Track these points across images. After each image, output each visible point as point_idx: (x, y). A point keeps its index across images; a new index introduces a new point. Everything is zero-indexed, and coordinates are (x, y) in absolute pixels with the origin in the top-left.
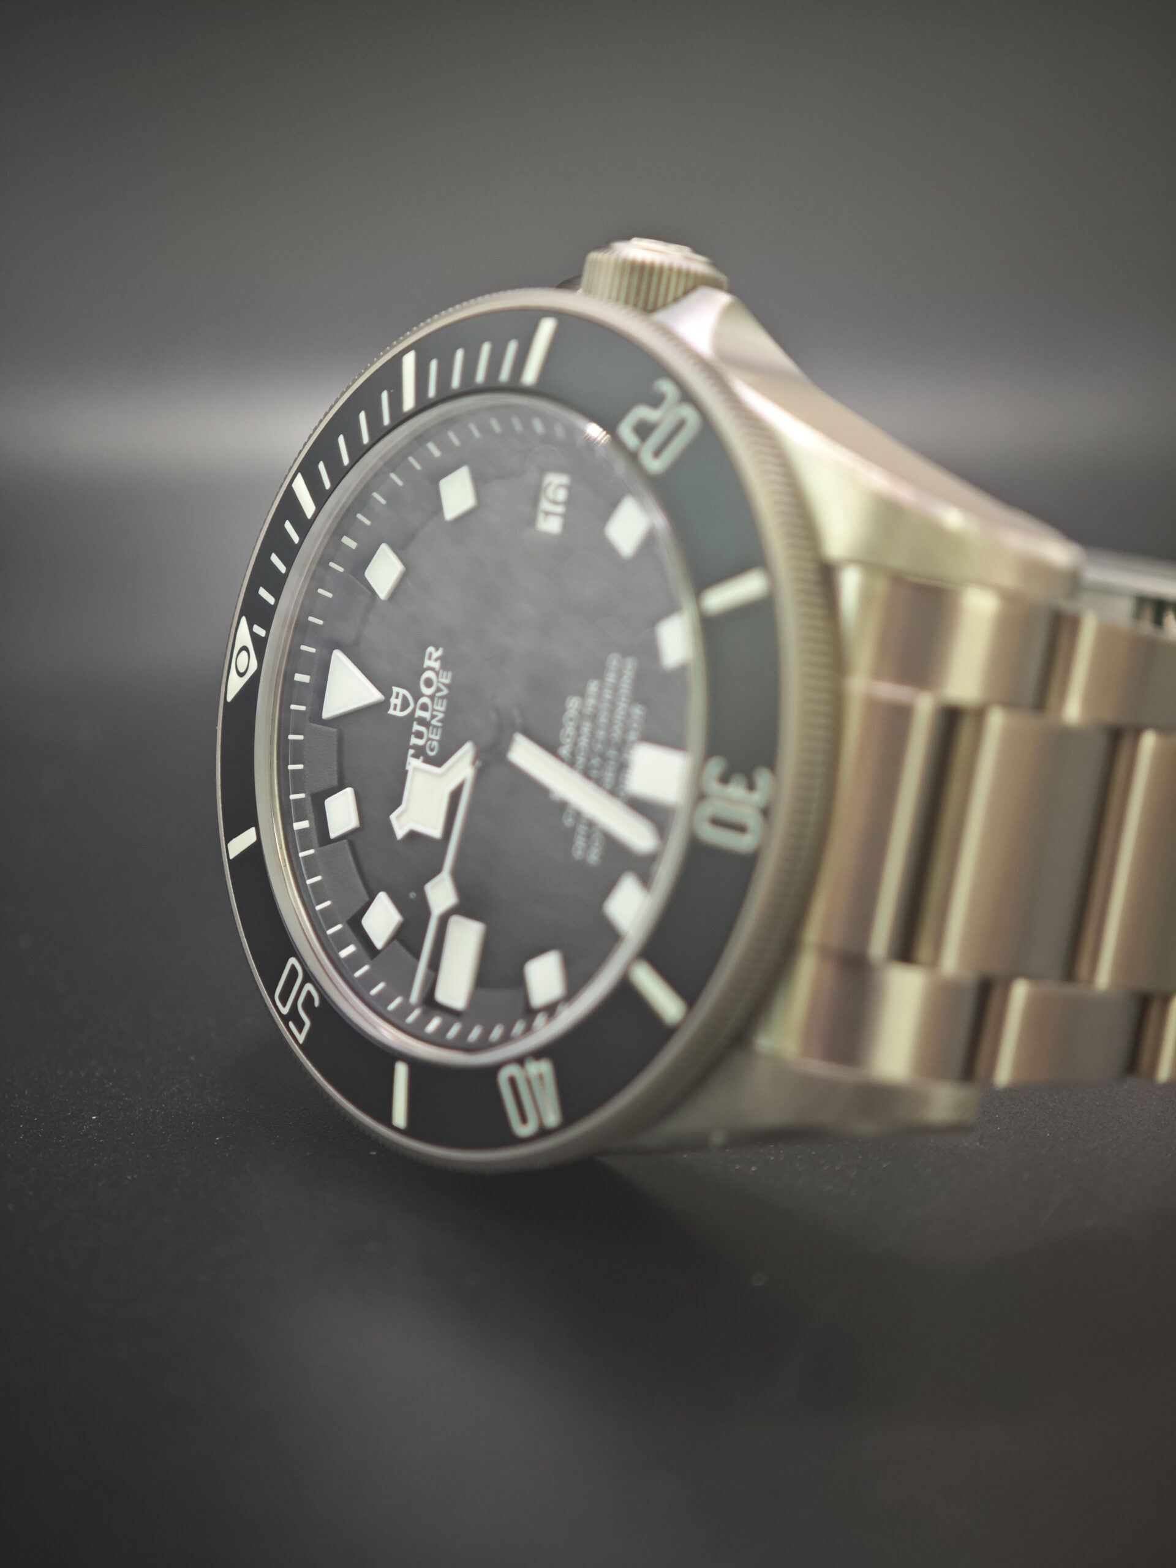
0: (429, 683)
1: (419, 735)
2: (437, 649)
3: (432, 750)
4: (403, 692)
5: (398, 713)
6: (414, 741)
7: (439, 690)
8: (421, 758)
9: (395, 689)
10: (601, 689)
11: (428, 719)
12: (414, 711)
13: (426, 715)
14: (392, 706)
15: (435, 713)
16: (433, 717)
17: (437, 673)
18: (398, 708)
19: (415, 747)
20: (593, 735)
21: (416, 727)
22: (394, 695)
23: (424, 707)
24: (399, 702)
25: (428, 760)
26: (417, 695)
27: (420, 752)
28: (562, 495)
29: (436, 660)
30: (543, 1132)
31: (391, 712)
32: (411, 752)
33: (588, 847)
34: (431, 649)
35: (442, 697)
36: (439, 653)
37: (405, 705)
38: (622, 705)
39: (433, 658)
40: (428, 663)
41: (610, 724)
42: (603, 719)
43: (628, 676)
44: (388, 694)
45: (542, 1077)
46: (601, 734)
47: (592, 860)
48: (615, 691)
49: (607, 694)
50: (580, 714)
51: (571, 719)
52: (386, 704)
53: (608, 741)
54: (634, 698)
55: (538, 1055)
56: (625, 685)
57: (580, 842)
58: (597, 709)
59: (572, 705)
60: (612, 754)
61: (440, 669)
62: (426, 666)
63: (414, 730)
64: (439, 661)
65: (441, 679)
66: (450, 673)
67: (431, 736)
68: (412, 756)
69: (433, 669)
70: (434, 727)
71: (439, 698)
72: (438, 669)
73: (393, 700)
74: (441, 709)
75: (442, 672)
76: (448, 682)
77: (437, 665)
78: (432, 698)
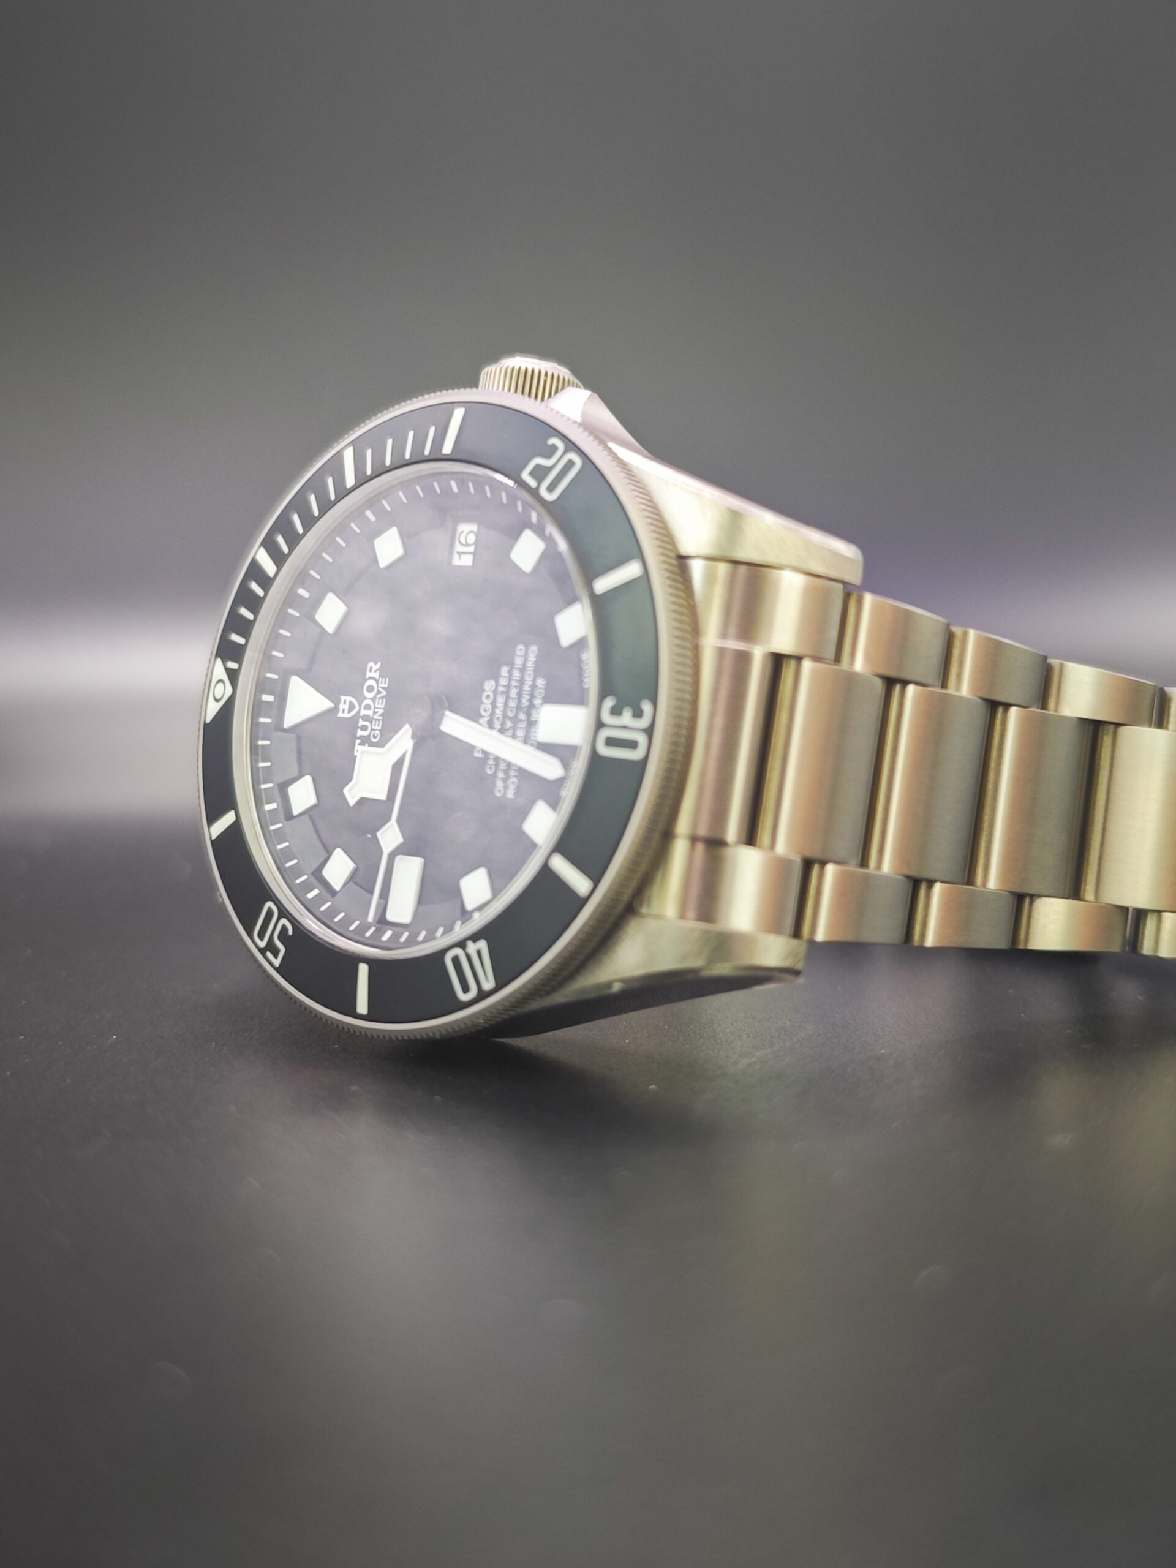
0: (370, 689)
1: (364, 728)
2: (376, 663)
3: (375, 737)
4: (349, 699)
5: (346, 715)
6: (360, 733)
7: (379, 692)
8: (367, 745)
9: (343, 698)
10: (510, 672)
11: (371, 716)
12: (359, 712)
13: (370, 713)
14: (341, 711)
15: (376, 710)
16: (375, 713)
17: (377, 681)
18: (346, 711)
19: (361, 737)
20: (506, 705)
21: (361, 723)
22: (342, 701)
23: (368, 707)
24: (346, 707)
25: (372, 744)
26: (361, 698)
27: (365, 741)
28: (472, 539)
29: (376, 671)
30: (482, 995)
31: (340, 715)
32: (358, 741)
34: (371, 664)
35: (382, 698)
36: (379, 665)
37: (351, 707)
38: (528, 680)
39: (373, 669)
40: (368, 674)
41: (520, 695)
42: (513, 693)
43: (532, 658)
44: (337, 702)
45: (479, 953)
46: (512, 704)
47: (510, 795)
48: (523, 670)
49: (516, 674)
50: (495, 692)
51: (488, 697)
52: (335, 710)
53: (519, 708)
54: (537, 673)
55: (475, 937)
56: (530, 664)
57: (500, 784)
58: (508, 687)
59: (489, 685)
60: (522, 716)
61: (379, 677)
62: (367, 677)
63: (360, 725)
64: (378, 672)
65: (380, 685)
66: (387, 679)
67: (374, 727)
68: (359, 744)
69: (374, 679)
70: (376, 720)
71: (379, 699)
72: (377, 678)
73: (342, 706)
74: (381, 706)
75: (380, 679)
76: (386, 686)
77: (376, 675)
78: (373, 699)
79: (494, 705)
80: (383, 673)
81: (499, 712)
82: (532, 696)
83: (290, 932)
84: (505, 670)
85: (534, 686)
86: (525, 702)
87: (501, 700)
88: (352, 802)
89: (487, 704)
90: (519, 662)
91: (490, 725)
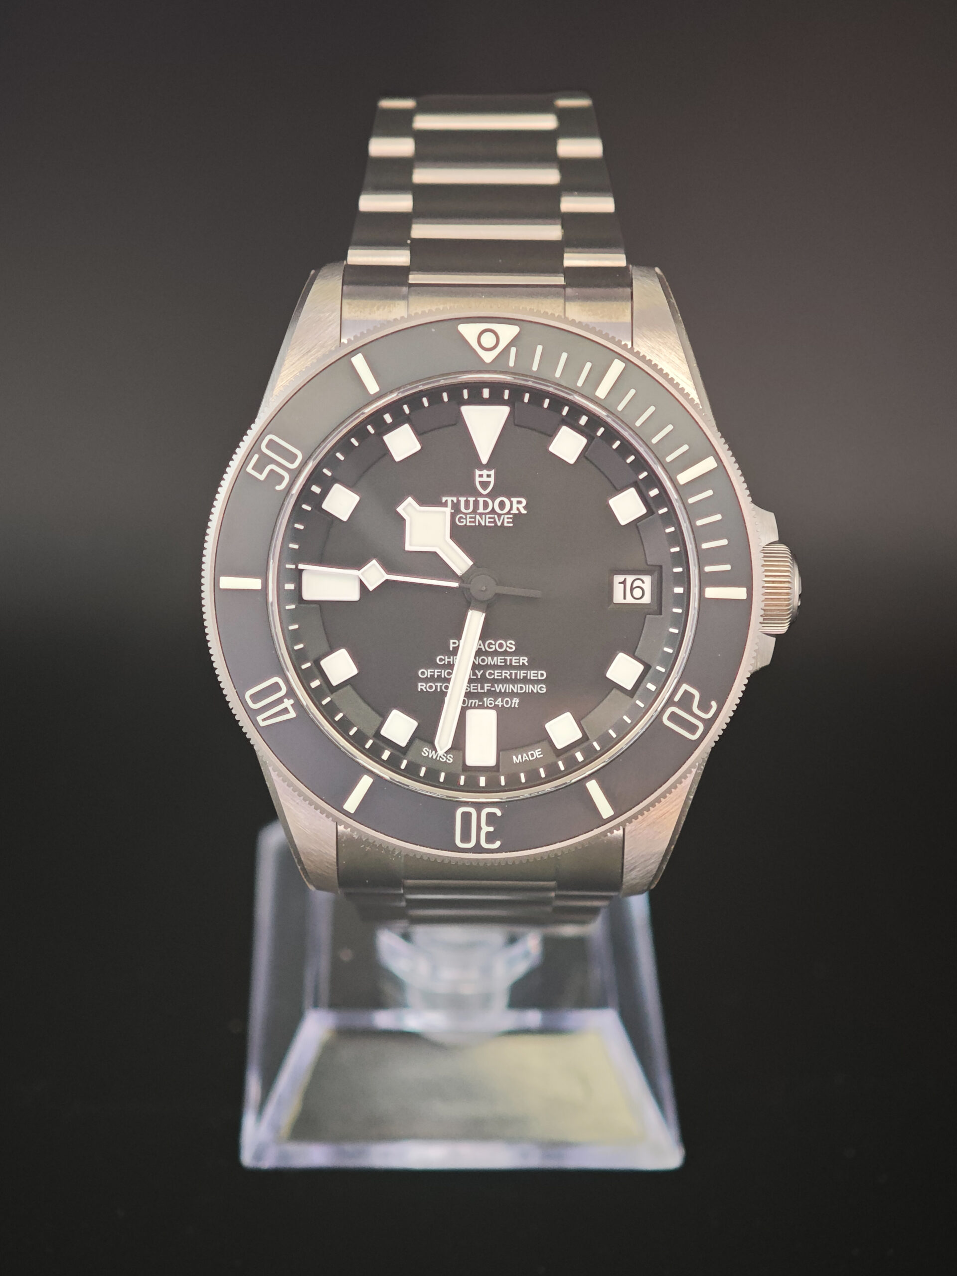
0: (502, 505)
1: (467, 507)
2: (525, 508)
3: (459, 520)
4: (492, 480)
5: (478, 480)
6: (462, 500)
7: (499, 515)
8: (453, 511)
9: (492, 473)
10: (523, 667)
11: (478, 511)
12: (481, 495)
13: (481, 510)
14: (481, 473)
15: (484, 516)
16: (481, 514)
17: (509, 513)
18: (481, 479)
19: (459, 501)
20: (495, 667)
21: (471, 499)
22: (489, 473)
23: (486, 505)
24: (485, 479)
25: (453, 516)
26: (493, 495)
27: (456, 507)
29: (518, 509)
31: (478, 473)
32: (455, 499)
33: (426, 680)
34: (524, 502)
35: (495, 522)
36: (524, 512)
37: (485, 485)
38: (516, 688)
39: (518, 505)
40: (514, 500)
41: (505, 681)
42: (506, 674)
43: (536, 689)
44: (488, 466)
45: (285, 711)
46: (496, 674)
47: (421, 686)
48: (525, 681)
49: (521, 674)
50: (506, 653)
51: (501, 646)
52: (482, 467)
53: (494, 681)
54: (523, 696)
56: (530, 688)
57: (428, 673)
58: (511, 667)
59: (510, 645)
60: (487, 686)
61: (512, 514)
62: (512, 499)
63: (469, 499)
64: (517, 512)
65: (506, 516)
66: (511, 525)
67: (468, 516)
68: (452, 501)
69: (511, 508)
70: (475, 518)
71: (494, 518)
72: (512, 512)
73: (485, 472)
74: (486, 521)
75: (511, 516)
76: (506, 524)
77: (515, 511)
78: (493, 511)
79: (496, 653)
80: (517, 517)
81: (489, 660)
82: (502, 695)
83: (278, 489)
84: (524, 660)
85: (512, 695)
86: (499, 688)
87: (498, 660)
88: (401, 509)
89: (495, 646)
90: (531, 675)
91: (479, 653)
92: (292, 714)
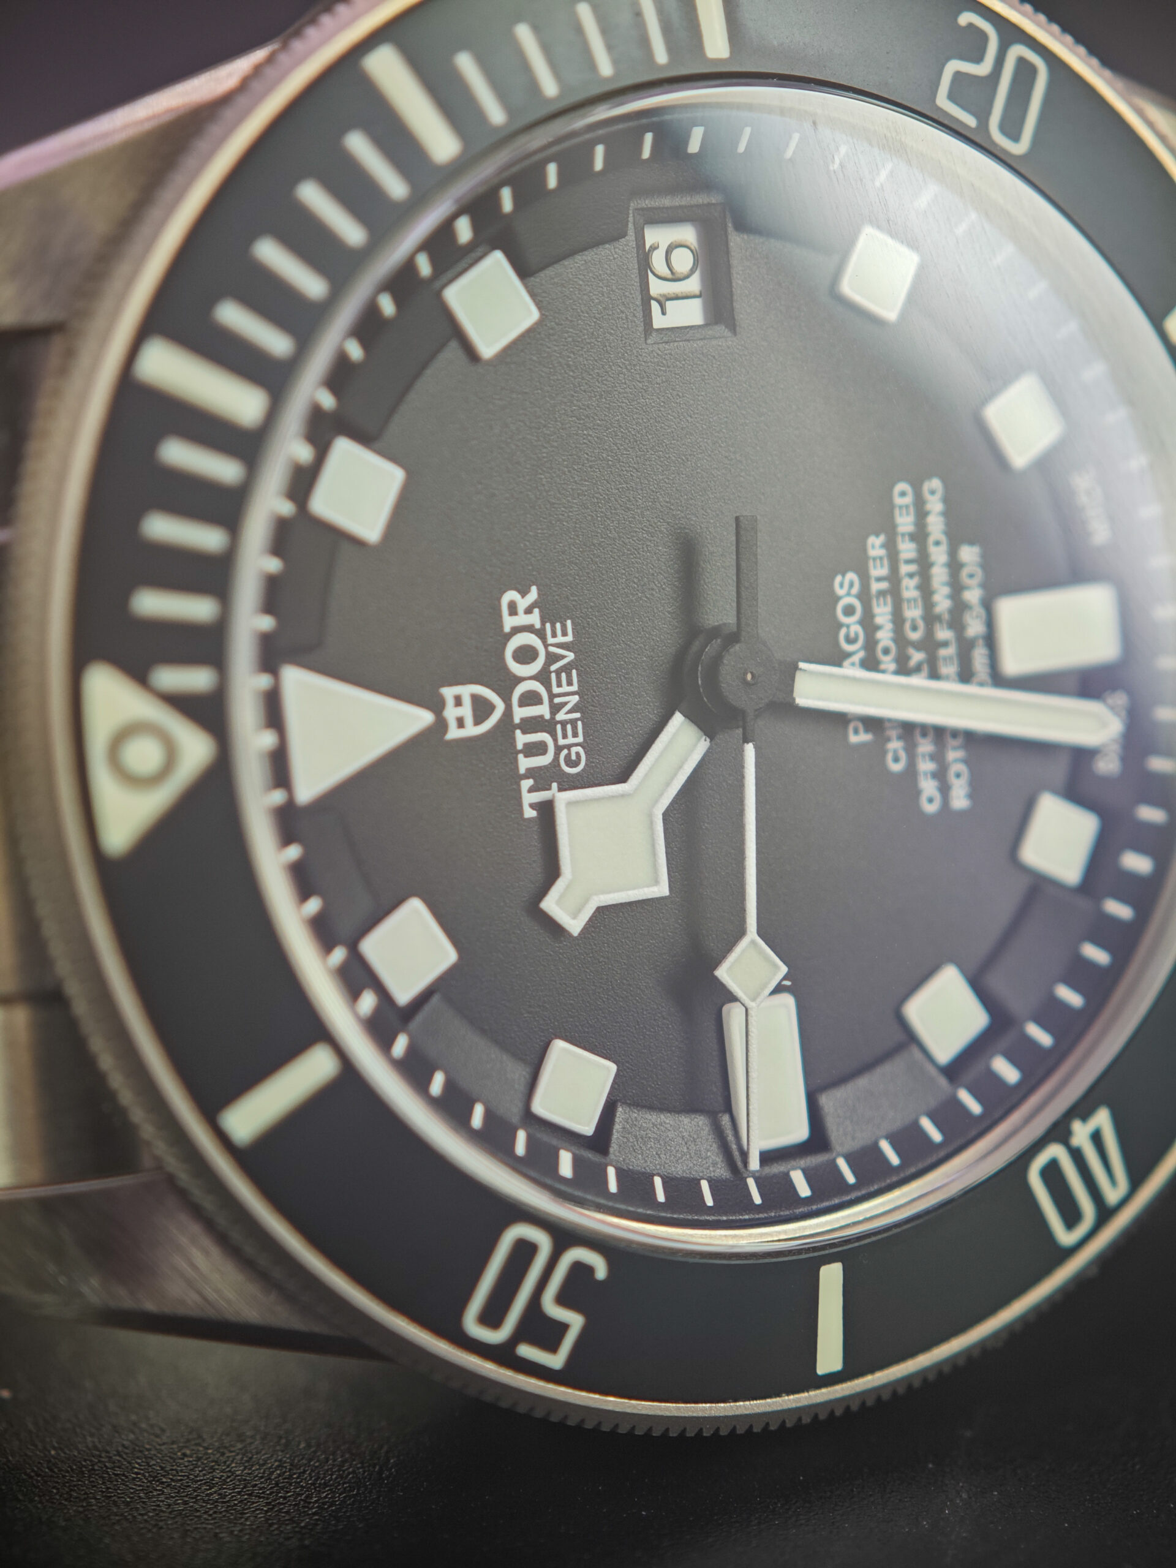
0: (525, 655)
1: (538, 749)
2: (524, 593)
4: (466, 691)
5: (472, 730)
6: (525, 763)
7: (552, 658)
8: (556, 785)
9: (449, 693)
10: (890, 546)
11: (547, 716)
12: (508, 712)
13: (543, 710)
14: (452, 724)
15: (557, 700)
16: (555, 709)
17: (541, 634)
18: (469, 720)
19: (531, 773)
20: (898, 619)
21: (522, 739)
22: (450, 702)
23: (531, 698)
24: (466, 711)
25: (569, 784)
26: (505, 684)
27: (544, 778)
28: (683, 261)
29: (528, 611)
30: (1105, 1218)
31: (454, 733)
32: (526, 784)
33: (945, 789)
34: (511, 595)
35: (567, 669)
36: (533, 594)
37: (481, 709)
38: (939, 555)
39: (519, 610)
40: (509, 622)
41: (926, 590)
42: (910, 589)
43: (935, 506)
44: (437, 706)
45: (1097, 1138)
46: (913, 613)
47: (960, 800)
48: (920, 536)
49: (907, 549)
50: (865, 596)
51: (849, 611)
52: (441, 725)
53: (930, 618)
54: (955, 539)
55: (1082, 1109)
56: (936, 525)
57: (928, 787)
58: (894, 578)
59: (846, 586)
60: (943, 634)
61: (543, 623)
62: (507, 629)
63: (520, 746)
64: (536, 611)
65: (551, 640)
66: (569, 623)
67: (562, 742)
68: (530, 790)
69: (529, 629)
70: (564, 724)
71: (558, 673)
72: (538, 626)
73: (451, 713)
74: (569, 692)
75: (548, 626)
76: (569, 638)
77: (535, 619)
78: (543, 677)
79: (868, 623)
80: (551, 612)
81: (885, 637)
82: (956, 587)
83: (601, 1271)
84: (875, 545)
85: (955, 566)
86: (942, 602)
87: (883, 613)
88: (574, 926)
89: (852, 625)
90: (905, 523)
91: (871, 663)
92: (1102, 1119)
